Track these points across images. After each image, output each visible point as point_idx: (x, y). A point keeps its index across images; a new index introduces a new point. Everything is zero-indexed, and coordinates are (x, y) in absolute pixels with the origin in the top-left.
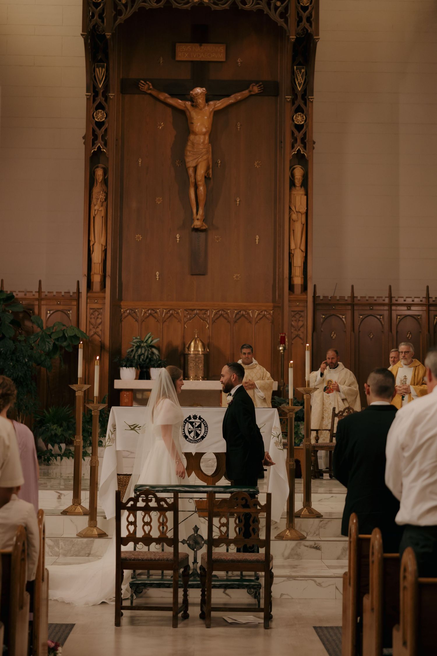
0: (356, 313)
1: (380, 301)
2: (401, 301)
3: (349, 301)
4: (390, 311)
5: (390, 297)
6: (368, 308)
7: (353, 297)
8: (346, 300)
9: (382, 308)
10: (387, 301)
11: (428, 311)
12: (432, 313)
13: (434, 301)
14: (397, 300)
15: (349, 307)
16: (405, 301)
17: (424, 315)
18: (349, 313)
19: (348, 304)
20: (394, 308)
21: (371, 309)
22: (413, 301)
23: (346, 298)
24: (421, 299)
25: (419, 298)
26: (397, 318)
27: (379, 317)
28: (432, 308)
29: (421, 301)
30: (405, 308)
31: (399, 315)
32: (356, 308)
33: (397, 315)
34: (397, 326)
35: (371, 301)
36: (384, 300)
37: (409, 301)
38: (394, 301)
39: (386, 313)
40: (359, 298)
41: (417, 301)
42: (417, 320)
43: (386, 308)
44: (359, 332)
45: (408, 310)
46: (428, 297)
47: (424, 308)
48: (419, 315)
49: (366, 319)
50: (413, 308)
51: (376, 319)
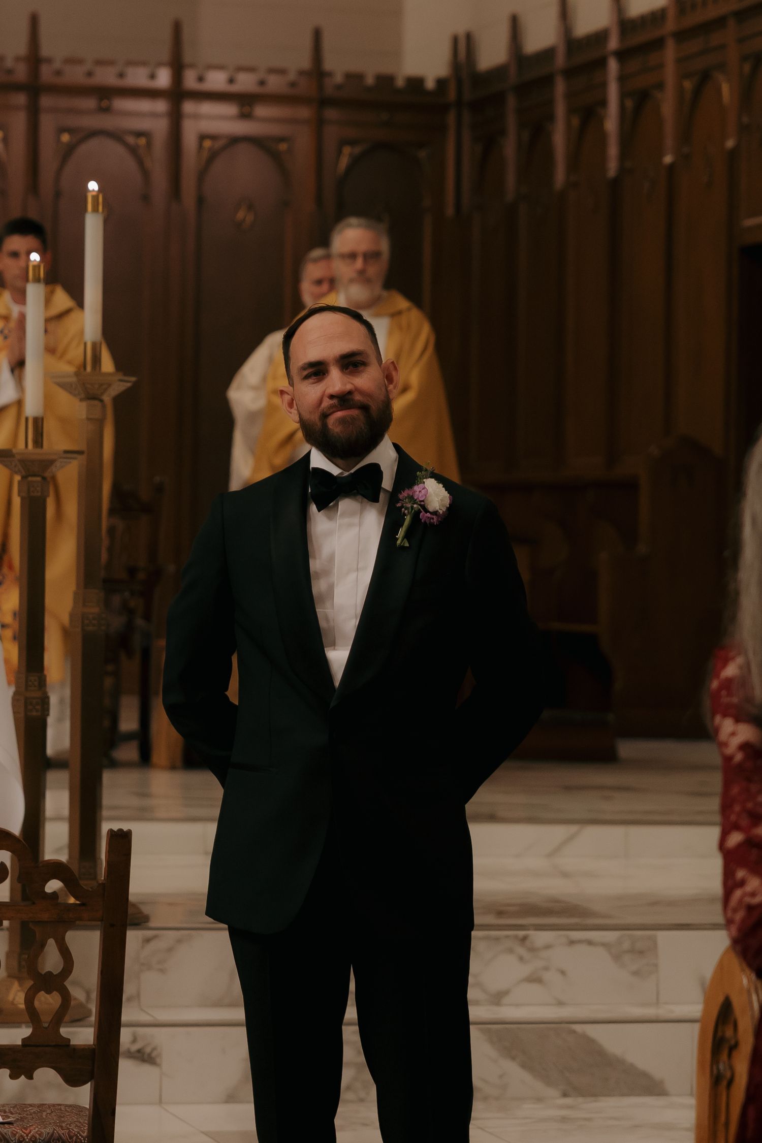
0: (47, 123)
1: (138, 77)
2: (217, 80)
3: (21, 73)
4: (176, 118)
5: (178, 67)
6: (90, 103)
7: (34, 59)
8: (10, 72)
9: (145, 105)
10: (164, 79)
11: (319, 124)
12: (332, 133)
13: (339, 87)
14: (201, 79)
15: (21, 99)
16: (231, 81)
17: (304, 140)
18: (19, 122)
19: (17, 87)
20: (189, 107)
21: (107, 110)
22: (262, 83)
23: (9, 63)
24: (292, 76)
25: (282, 72)
26: (200, 146)
27: (131, 140)
28: (331, 114)
29: (293, 85)
30: (229, 109)
31: (213, 137)
32: (46, 101)
33: (202, 137)
34: (202, 175)
35: (107, 77)
36: (152, 76)
37: (246, 83)
38: (190, 81)
39: (160, 127)
40: (57, 65)
41: (275, 84)
42: (276, 158)
43: (161, 106)
44: (58, 194)
45: (245, 116)
46: (318, 72)
47: (304, 112)
48: (282, 139)
49: (84, 148)
50: (261, 111)
51: (120, 150)
